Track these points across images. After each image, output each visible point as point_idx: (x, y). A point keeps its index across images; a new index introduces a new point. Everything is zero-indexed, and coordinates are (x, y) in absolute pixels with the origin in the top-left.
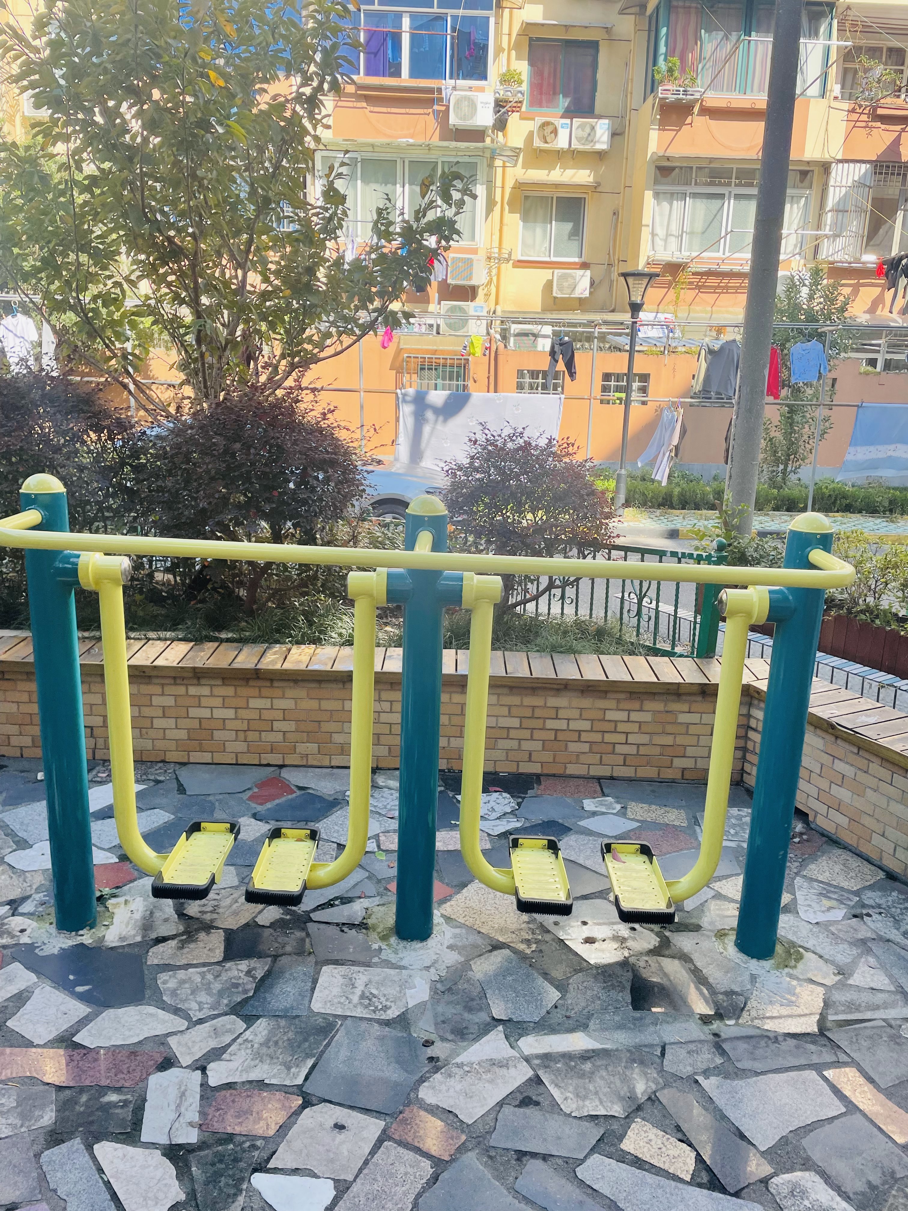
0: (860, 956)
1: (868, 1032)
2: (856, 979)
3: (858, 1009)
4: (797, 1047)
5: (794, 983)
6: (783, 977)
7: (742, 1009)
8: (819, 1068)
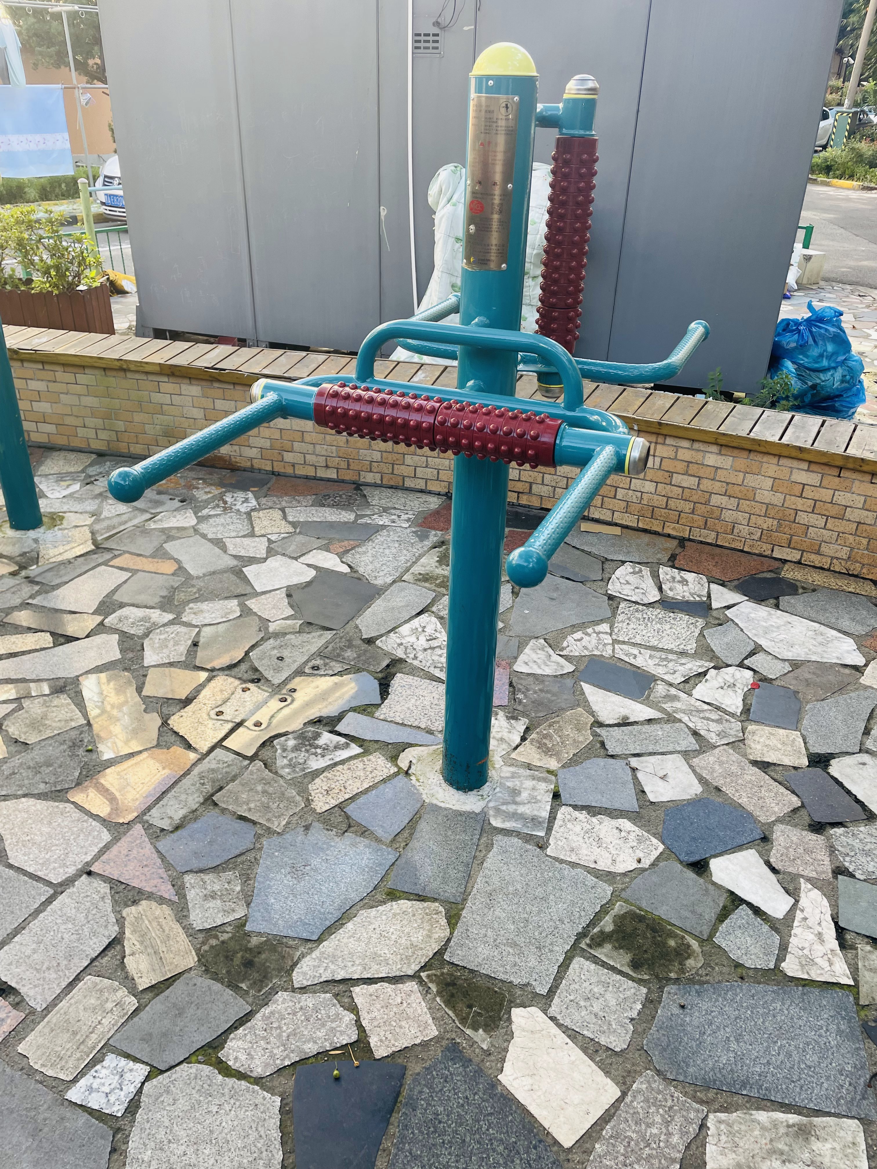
0: (102, 501)
1: (126, 535)
2: (105, 514)
3: (114, 527)
4: (85, 560)
5: (66, 531)
6: (57, 532)
7: (38, 558)
8: (106, 563)
